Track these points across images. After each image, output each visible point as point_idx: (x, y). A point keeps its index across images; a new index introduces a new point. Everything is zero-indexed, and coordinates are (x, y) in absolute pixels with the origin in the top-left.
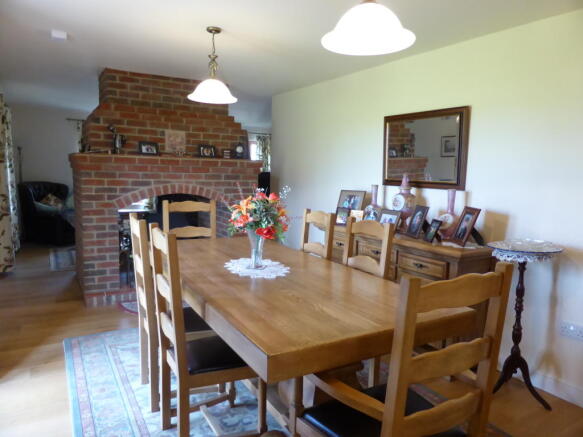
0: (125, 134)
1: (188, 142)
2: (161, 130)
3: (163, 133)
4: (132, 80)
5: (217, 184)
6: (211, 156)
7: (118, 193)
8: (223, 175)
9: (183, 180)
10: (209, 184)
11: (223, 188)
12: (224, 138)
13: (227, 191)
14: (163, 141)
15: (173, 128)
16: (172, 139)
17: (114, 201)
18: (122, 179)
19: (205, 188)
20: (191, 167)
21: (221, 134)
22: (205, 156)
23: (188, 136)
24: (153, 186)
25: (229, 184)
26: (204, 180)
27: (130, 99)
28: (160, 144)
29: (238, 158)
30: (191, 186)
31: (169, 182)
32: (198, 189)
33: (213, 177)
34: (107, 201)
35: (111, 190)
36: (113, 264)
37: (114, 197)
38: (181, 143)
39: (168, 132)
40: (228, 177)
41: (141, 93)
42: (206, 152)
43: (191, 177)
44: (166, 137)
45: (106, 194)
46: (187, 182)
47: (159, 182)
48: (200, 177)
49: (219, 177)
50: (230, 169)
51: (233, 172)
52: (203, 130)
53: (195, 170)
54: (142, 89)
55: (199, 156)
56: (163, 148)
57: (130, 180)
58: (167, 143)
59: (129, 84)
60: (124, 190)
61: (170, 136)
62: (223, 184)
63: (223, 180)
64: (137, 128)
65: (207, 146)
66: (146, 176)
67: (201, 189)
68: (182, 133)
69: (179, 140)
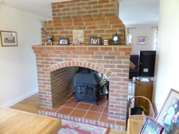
0: (55, 35)
1: (85, 36)
2: (71, 30)
3: (71, 32)
4: (62, 6)
5: (100, 61)
6: (97, 44)
7: (49, 65)
8: (103, 56)
9: (79, 59)
10: (94, 61)
11: (103, 64)
12: (107, 32)
13: (106, 66)
14: (72, 36)
15: (77, 29)
16: (76, 35)
17: (48, 68)
18: (51, 58)
19: (92, 64)
20: (83, 51)
21: (105, 29)
22: (93, 44)
23: (85, 32)
24: (64, 62)
25: (108, 62)
26: (91, 59)
27: (62, 16)
28: (70, 39)
29: (115, 44)
30: (83, 62)
31: (72, 60)
32: (87, 64)
33: (97, 57)
34: (45, 68)
35: (46, 63)
36: (49, 97)
37: (48, 66)
38: (81, 37)
39: (74, 31)
40: (106, 57)
41: (66, 12)
42: (94, 42)
43: (83, 57)
44: (73, 35)
45: (45, 65)
46: (81, 60)
47: (67, 60)
48: (88, 57)
49: (101, 57)
50: (108, 52)
51: (109, 54)
52: (94, 28)
53: (85, 53)
54: (67, 10)
55: (90, 44)
56: (72, 40)
57: (54, 58)
58: (74, 38)
59: (61, 9)
60: (52, 63)
61: (75, 34)
62: (104, 62)
63: (103, 59)
64: (60, 31)
65: (95, 37)
66: (61, 56)
67: (89, 64)
68: (82, 31)
69: (80, 35)
